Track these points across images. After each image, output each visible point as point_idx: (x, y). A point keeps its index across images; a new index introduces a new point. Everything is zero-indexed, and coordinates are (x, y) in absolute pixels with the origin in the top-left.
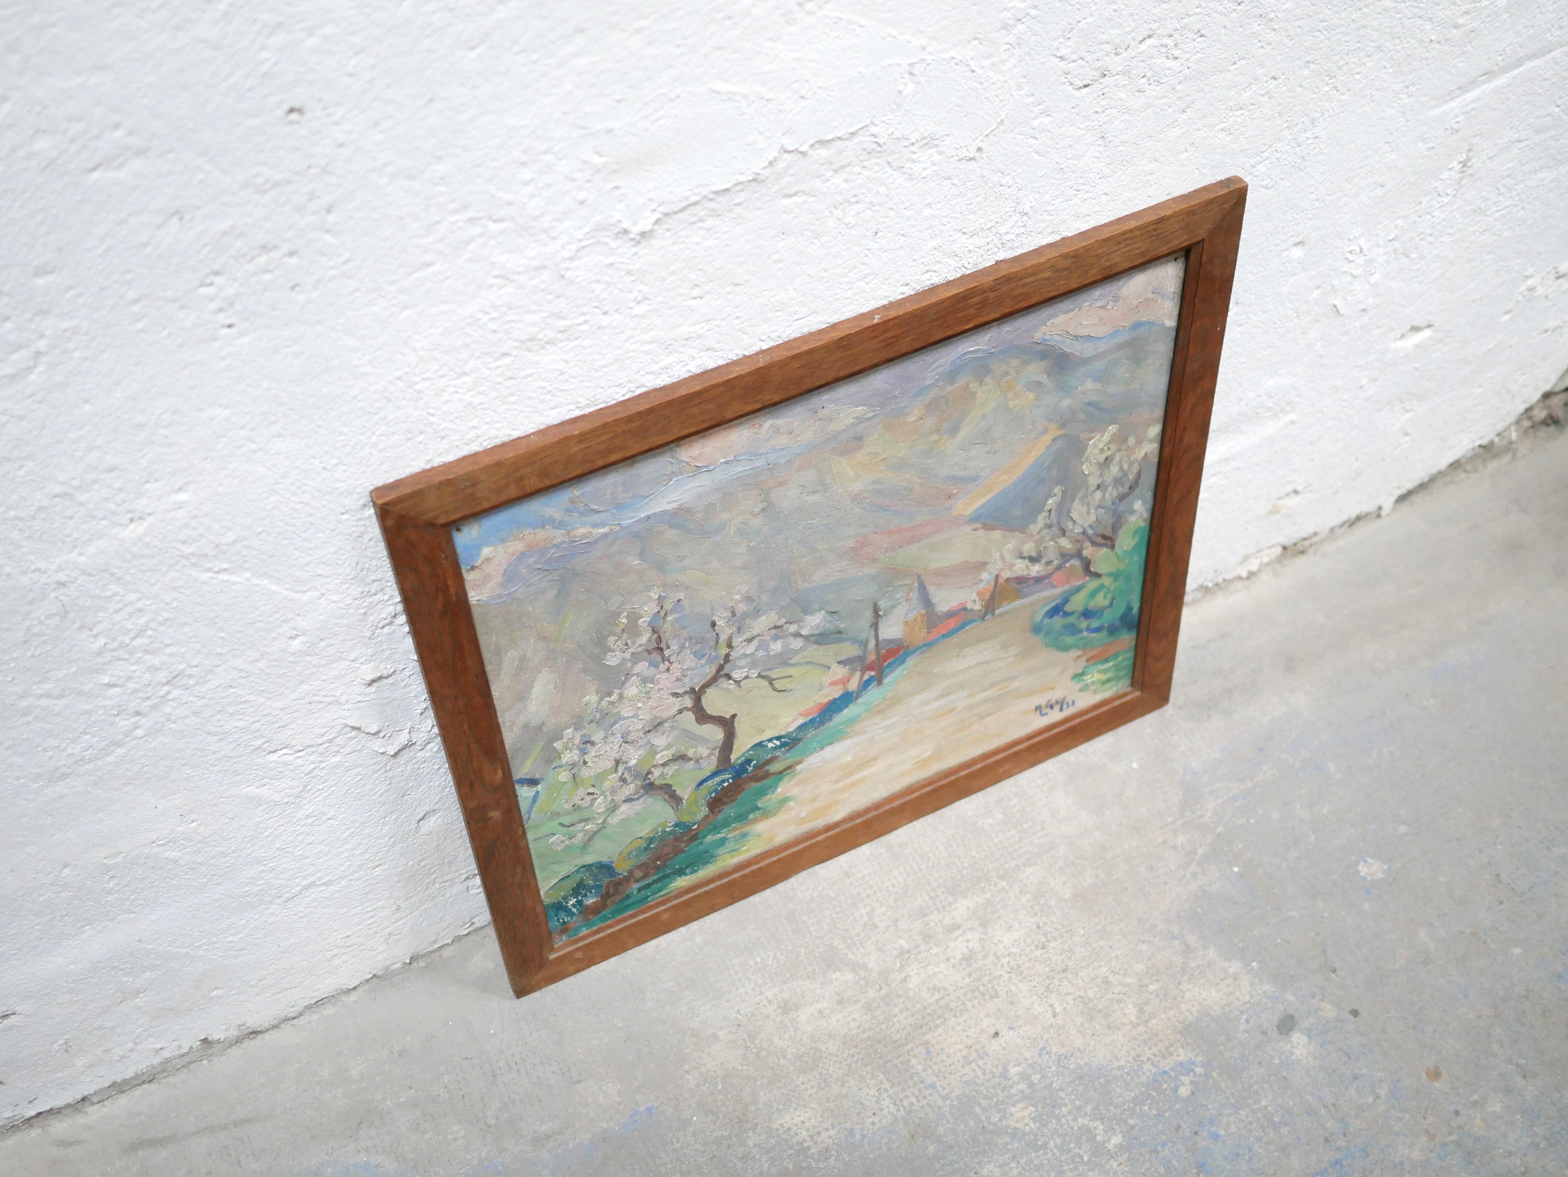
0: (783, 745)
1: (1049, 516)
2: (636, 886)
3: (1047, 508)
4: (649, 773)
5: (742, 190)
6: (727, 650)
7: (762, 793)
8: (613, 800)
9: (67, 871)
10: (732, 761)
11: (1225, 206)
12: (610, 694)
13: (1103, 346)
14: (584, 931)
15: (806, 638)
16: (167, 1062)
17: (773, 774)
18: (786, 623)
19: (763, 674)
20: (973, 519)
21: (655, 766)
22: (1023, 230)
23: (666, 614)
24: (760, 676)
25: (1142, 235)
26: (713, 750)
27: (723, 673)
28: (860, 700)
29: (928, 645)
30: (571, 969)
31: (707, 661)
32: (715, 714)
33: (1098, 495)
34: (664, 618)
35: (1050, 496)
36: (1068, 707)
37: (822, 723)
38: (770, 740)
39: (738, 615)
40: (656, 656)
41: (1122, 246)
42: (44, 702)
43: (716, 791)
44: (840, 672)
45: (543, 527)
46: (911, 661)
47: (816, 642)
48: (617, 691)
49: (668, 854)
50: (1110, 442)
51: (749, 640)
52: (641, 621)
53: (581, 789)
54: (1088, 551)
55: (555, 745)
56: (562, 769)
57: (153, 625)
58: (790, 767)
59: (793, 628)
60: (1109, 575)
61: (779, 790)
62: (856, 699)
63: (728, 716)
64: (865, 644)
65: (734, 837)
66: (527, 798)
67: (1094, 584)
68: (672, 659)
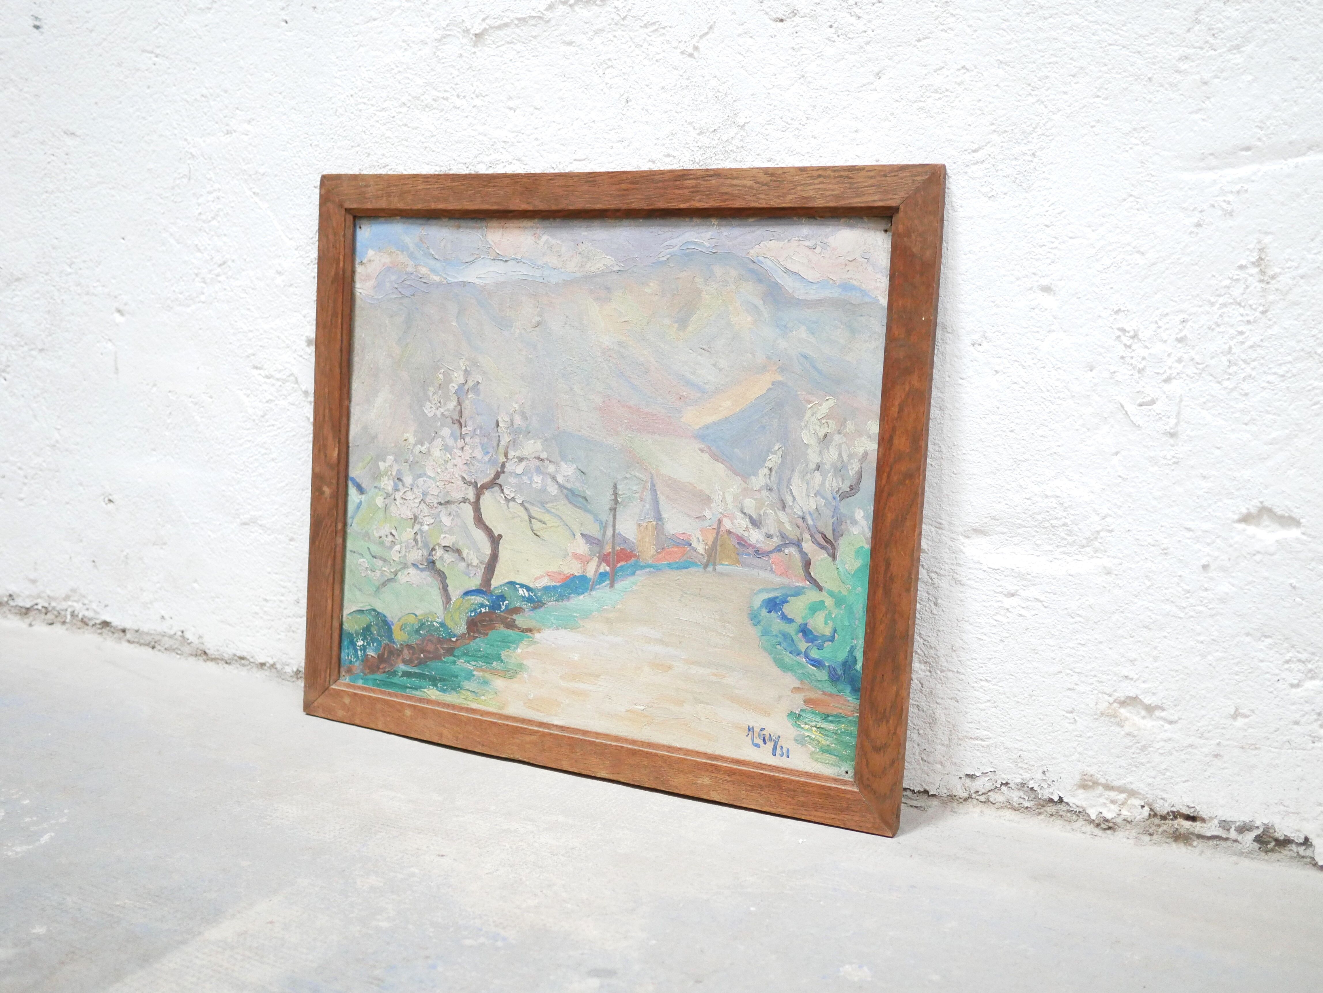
0: (530, 600)
1: (770, 475)
2: (402, 667)
3: (769, 464)
4: (433, 549)
5: (535, 26)
6: (505, 460)
7: (506, 643)
8: (405, 555)
9: (155, 389)
10: (492, 587)
11: (919, 178)
12: (422, 444)
13: (814, 294)
14: (360, 683)
15: (561, 487)
16: (164, 636)
17: (519, 628)
18: (548, 460)
19: (526, 505)
20: (701, 436)
21: (439, 545)
22: (742, 144)
23: (468, 390)
24: (522, 504)
25: (835, 177)
26: (481, 563)
27: (498, 481)
28: (593, 593)
29: (656, 568)
30: (341, 713)
31: (490, 460)
32: (487, 524)
33: (818, 477)
34: (467, 393)
35: (769, 451)
36: (782, 755)
37: (561, 598)
38: (522, 586)
39: (515, 426)
40: (456, 426)
41: (817, 181)
42: (172, 241)
43: (475, 610)
44: (582, 547)
45: (402, 252)
46: (640, 577)
47: (567, 496)
48: (427, 445)
49: (429, 652)
50: (827, 416)
51: (521, 460)
52: (451, 385)
53: (388, 525)
54: (808, 546)
55: (380, 463)
56: (380, 493)
57: (221, 213)
58: (530, 630)
59: (551, 468)
60: (831, 594)
61: (519, 651)
62: (591, 590)
63: (496, 534)
64: (605, 528)
65: (479, 677)
66: (354, 502)
67: (813, 596)
68: (467, 439)
